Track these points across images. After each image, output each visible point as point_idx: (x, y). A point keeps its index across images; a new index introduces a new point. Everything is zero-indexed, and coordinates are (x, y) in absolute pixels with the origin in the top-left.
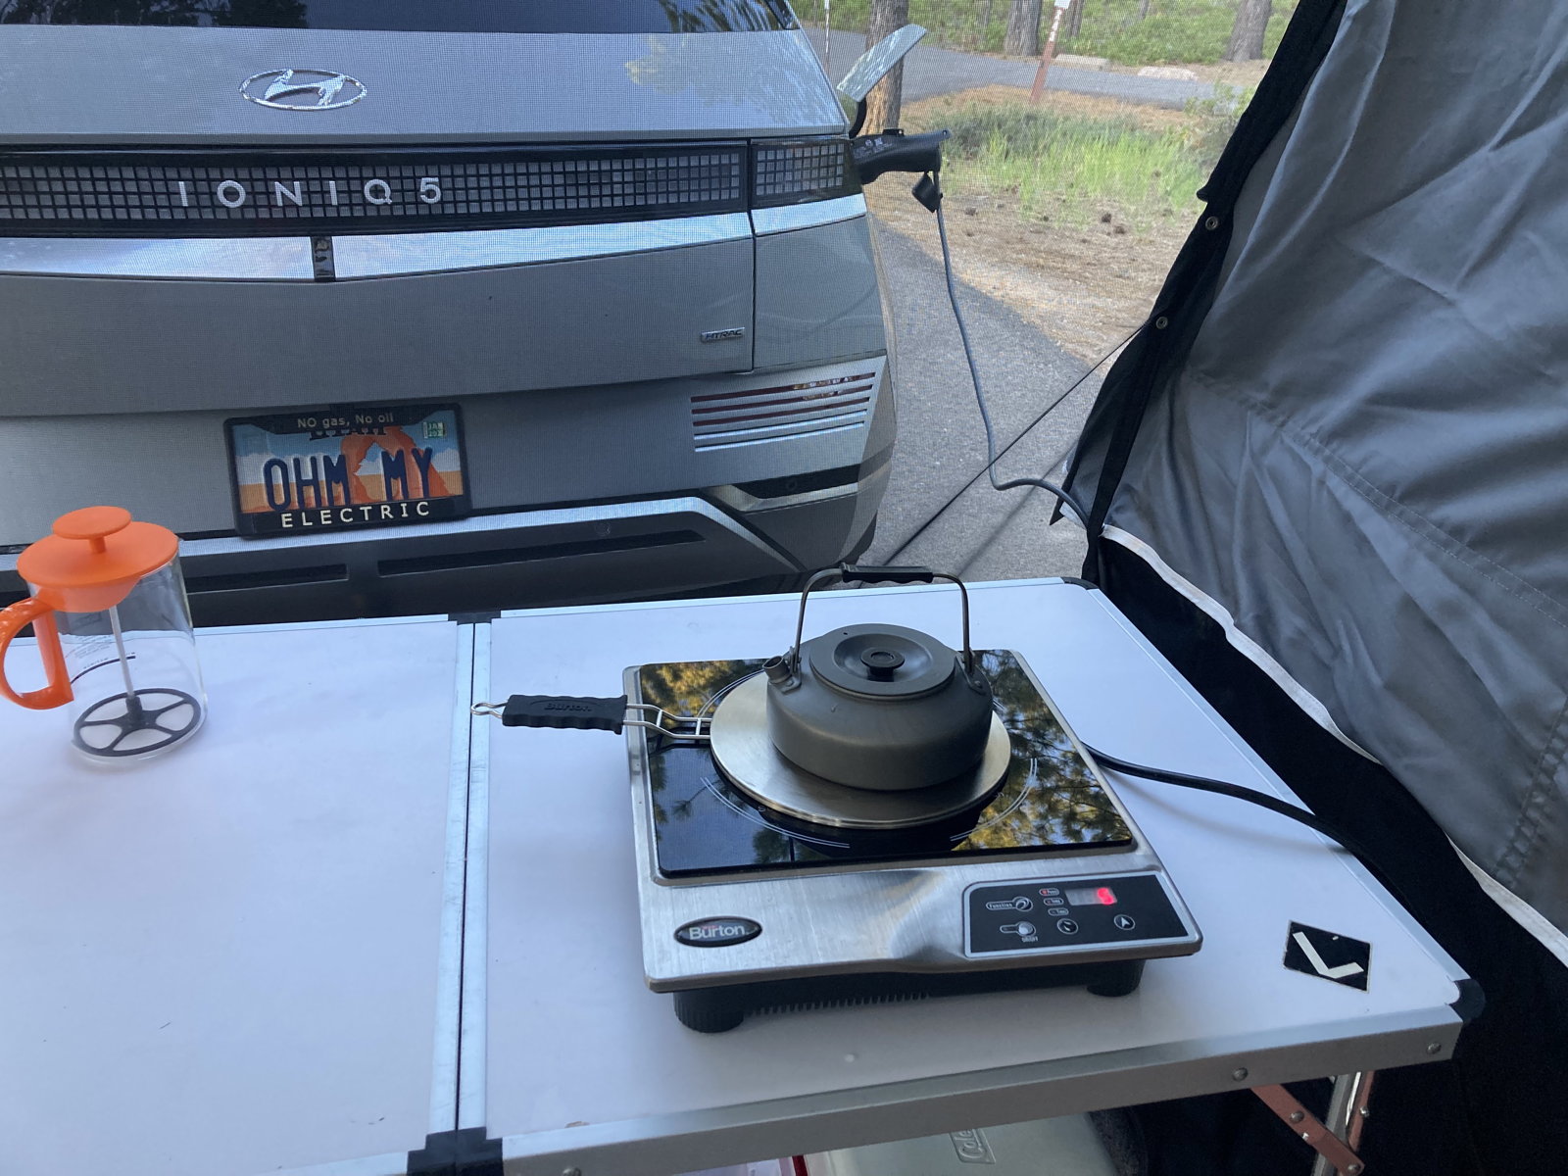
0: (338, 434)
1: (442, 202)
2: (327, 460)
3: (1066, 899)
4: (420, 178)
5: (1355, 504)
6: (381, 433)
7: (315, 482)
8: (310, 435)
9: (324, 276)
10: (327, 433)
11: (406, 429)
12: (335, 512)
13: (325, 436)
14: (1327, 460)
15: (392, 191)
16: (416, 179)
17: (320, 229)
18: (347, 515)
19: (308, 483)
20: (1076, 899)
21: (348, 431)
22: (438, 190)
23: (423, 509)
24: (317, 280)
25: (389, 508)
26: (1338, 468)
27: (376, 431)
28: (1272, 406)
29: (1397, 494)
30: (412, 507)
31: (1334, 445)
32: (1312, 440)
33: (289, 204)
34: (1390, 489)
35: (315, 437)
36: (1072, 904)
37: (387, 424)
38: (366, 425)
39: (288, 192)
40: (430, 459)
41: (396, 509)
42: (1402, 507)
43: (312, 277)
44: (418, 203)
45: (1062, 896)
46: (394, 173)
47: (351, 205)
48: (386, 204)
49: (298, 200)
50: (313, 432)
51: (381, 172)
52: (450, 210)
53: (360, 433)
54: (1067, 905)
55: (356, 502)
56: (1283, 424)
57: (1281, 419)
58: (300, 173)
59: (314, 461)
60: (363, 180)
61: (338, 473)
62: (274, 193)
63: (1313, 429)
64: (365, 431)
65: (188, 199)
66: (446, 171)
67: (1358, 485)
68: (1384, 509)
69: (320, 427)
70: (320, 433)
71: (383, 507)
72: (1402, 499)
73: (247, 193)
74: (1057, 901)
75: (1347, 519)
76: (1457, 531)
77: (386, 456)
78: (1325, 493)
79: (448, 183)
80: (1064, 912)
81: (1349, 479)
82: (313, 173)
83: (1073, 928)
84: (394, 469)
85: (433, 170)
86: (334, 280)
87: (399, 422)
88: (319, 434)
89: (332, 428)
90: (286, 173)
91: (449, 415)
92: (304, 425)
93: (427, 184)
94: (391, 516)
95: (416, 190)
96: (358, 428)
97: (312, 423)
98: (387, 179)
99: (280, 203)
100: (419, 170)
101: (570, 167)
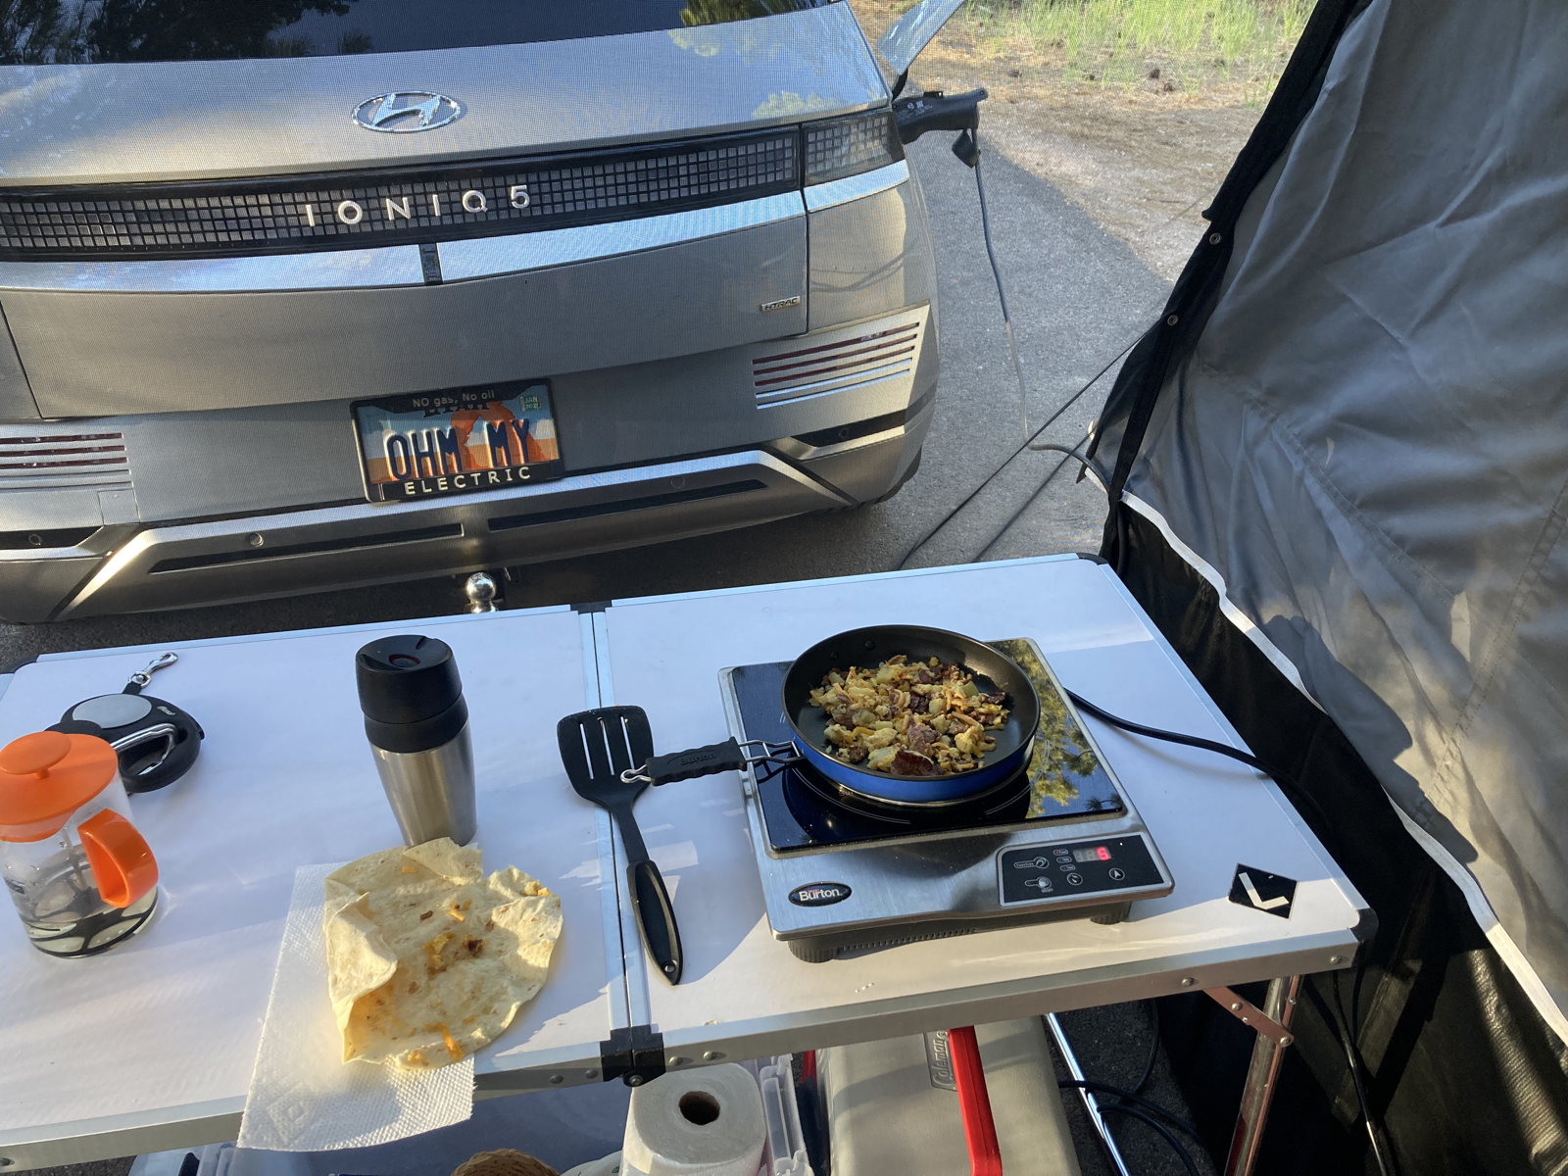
0: (448, 410)
1: (531, 206)
2: (440, 434)
3: (1073, 857)
4: (510, 186)
5: (1326, 504)
6: (484, 408)
7: (431, 454)
8: (424, 413)
9: (433, 277)
10: (439, 410)
11: (506, 403)
12: (450, 478)
13: (437, 413)
14: (1306, 460)
15: (487, 200)
16: (507, 187)
17: (425, 235)
18: (460, 482)
19: (425, 454)
20: (1081, 857)
21: (455, 408)
22: (526, 195)
23: (525, 473)
24: (428, 284)
25: (495, 473)
26: (1314, 469)
27: (480, 406)
28: (1264, 404)
29: (1357, 502)
30: (515, 471)
31: (1312, 448)
32: (1296, 441)
33: (398, 217)
34: (1351, 496)
35: (428, 415)
36: (1079, 861)
37: (489, 400)
38: (471, 402)
39: (397, 208)
40: (528, 427)
41: (501, 474)
42: (1359, 513)
43: (423, 281)
44: (510, 208)
45: (1071, 855)
46: (488, 182)
47: (452, 214)
48: (482, 211)
49: (406, 213)
50: (426, 409)
51: (477, 183)
52: (537, 212)
53: (467, 409)
54: (1074, 862)
55: (466, 470)
56: (1273, 420)
57: (1271, 415)
58: (407, 189)
59: (429, 435)
60: (461, 191)
61: (451, 444)
62: (386, 208)
63: (1296, 430)
64: (471, 406)
65: (315, 219)
66: (533, 178)
67: (1328, 488)
68: (1348, 512)
69: (432, 406)
70: (432, 411)
71: (490, 473)
72: (1362, 506)
73: (364, 210)
74: (1066, 860)
75: (1318, 514)
76: (1400, 541)
77: (490, 428)
78: (1302, 489)
79: (535, 189)
80: (1072, 868)
81: (1322, 481)
82: (419, 188)
83: (1079, 882)
84: (498, 439)
85: (522, 179)
86: (441, 283)
87: (499, 398)
88: (430, 412)
89: (442, 406)
90: (395, 190)
91: (542, 389)
92: (419, 405)
93: (518, 191)
94: (498, 481)
95: (508, 197)
96: (465, 404)
97: (425, 402)
98: (483, 190)
99: (391, 217)
100: (510, 180)
101: (641, 165)
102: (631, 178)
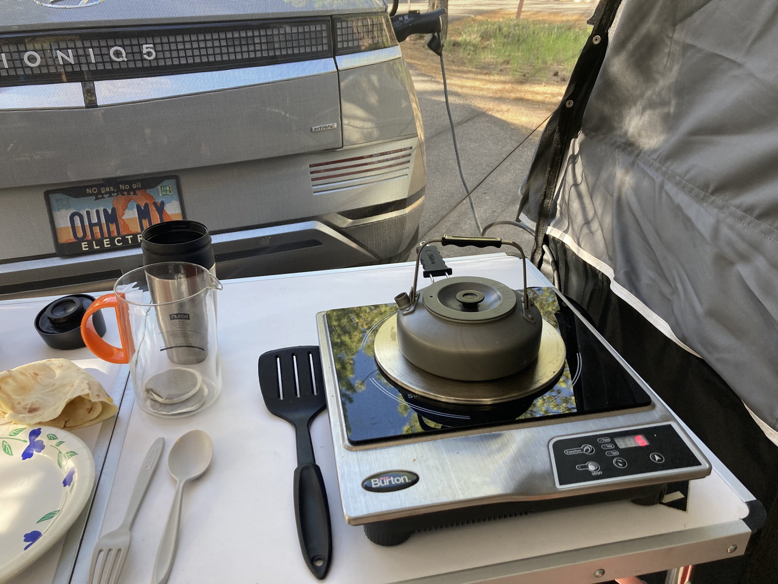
1: (156, 59)
2: (105, 211)
3: (616, 445)
4: (142, 45)
6: (135, 194)
7: (99, 224)
8: (94, 197)
11: (148, 191)
12: (112, 240)
13: (103, 197)
15: (126, 53)
17: (86, 77)
19: (95, 224)
20: (622, 444)
21: (116, 194)
22: (153, 51)
24: (87, 107)
27: (132, 193)
33: (66, 63)
35: (97, 199)
36: (621, 447)
37: (137, 189)
38: (126, 190)
39: (65, 56)
40: (163, 206)
43: (84, 105)
44: (143, 60)
45: (613, 442)
46: (127, 42)
47: (103, 62)
48: (123, 61)
49: (71, 60)
50: (96, 195)
51: (119, 42)
52: (162, 63)
54: (617, 448)
55: (123, 233)
58: (71, 44)
59: (98, 212)
60: (109, 47)
61: (112, 218)
62: (57, 57)
64: (125, 193)
65: (8, 64)
66: (158, 40)
69: (100, 193)
70: (100, 196)
71: (138, 235)
73: (41, 58)
74: (610, 446)
77: (138, 207)
79: (159, 48)
80: (616, 453)
82: (79, 44)
83: (624, 465)
84: (143, 213)
85: (150, 40)
86: (97, 106)
87: (144, 187)
89: (106, 193)
90: (63, 45)
91: (172, 182)
92: (91, 192)
93: (147, 48)
95: (141, 52)
96: (120, 192)
97: (95, 190)
98: (123, 46)
99: (61, 63)
100: (142, 41)
101: (229, 35)
102: (224, 43)
